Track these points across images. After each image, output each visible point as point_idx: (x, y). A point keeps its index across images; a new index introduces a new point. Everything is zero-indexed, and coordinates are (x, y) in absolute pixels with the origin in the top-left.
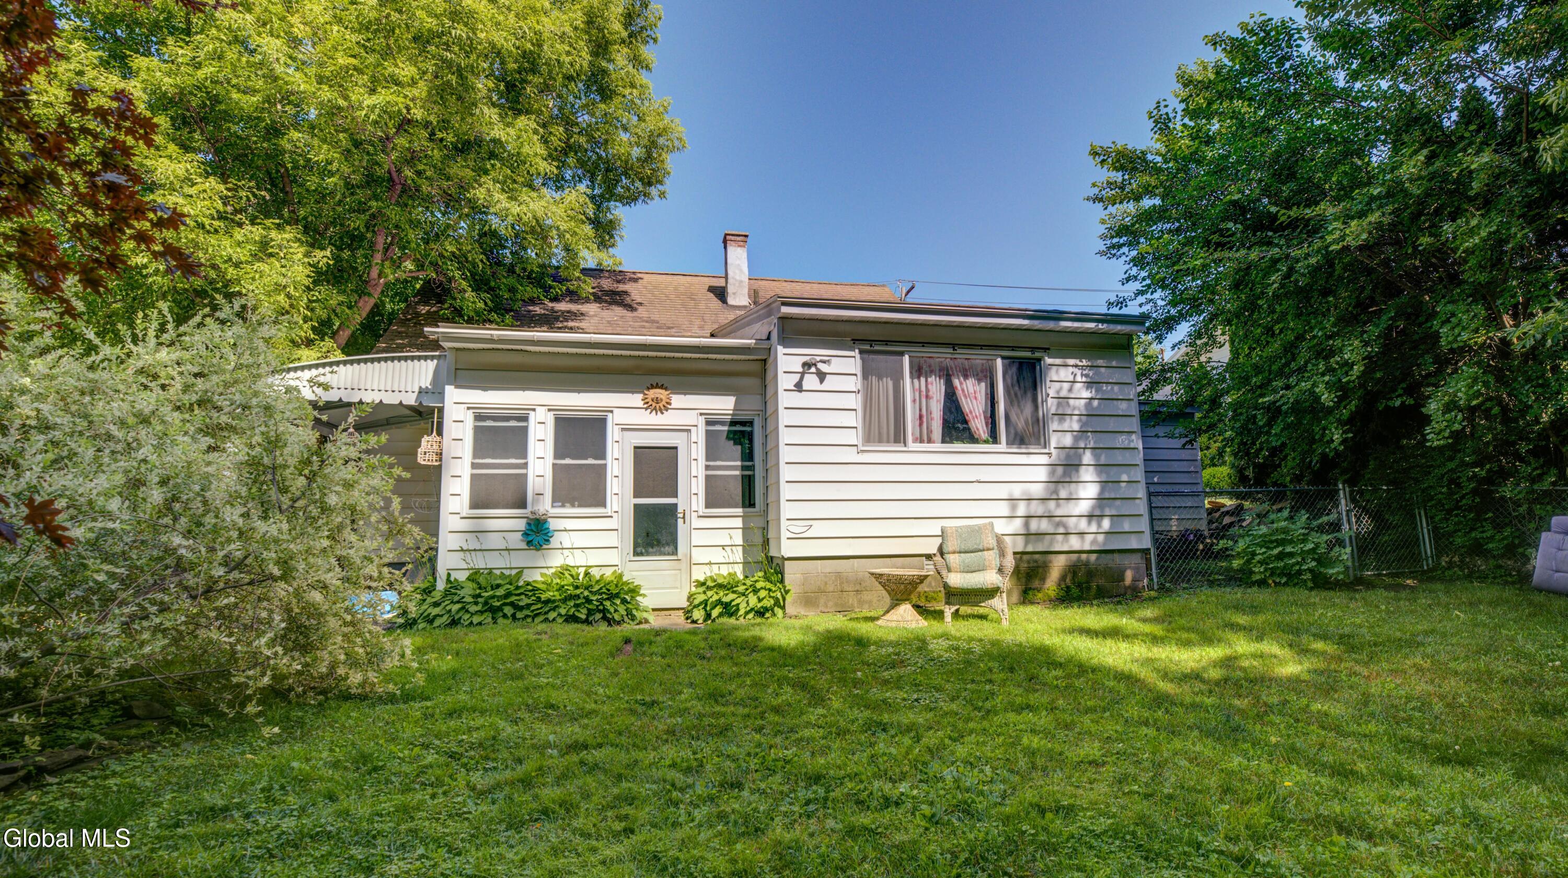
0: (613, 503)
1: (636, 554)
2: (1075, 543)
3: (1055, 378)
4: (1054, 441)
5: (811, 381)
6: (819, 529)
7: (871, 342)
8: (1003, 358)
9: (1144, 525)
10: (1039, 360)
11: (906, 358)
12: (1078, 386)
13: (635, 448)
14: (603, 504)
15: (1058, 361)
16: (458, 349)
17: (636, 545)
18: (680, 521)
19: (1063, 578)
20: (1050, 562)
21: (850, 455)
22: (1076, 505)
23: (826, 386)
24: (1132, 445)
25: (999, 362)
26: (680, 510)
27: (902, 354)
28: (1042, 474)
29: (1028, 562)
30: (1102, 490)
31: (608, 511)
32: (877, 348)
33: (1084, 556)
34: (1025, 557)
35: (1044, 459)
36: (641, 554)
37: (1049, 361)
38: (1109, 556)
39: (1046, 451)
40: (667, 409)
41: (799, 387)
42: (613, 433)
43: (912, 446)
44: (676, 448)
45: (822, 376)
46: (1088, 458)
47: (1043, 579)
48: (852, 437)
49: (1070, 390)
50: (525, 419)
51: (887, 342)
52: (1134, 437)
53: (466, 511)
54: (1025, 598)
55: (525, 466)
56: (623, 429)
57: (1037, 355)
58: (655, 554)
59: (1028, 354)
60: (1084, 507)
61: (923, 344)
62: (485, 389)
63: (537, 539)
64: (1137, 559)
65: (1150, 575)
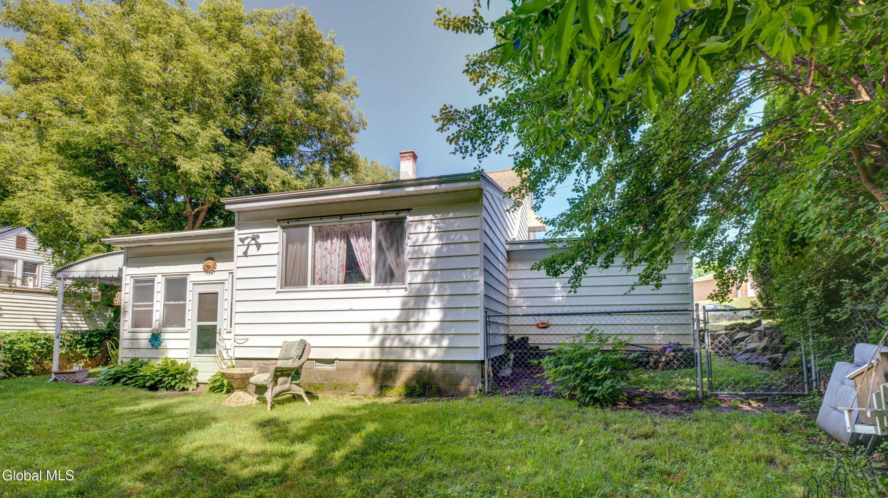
0: (188, 324)
1: (198, 352)
2: (419, 355)
3: (412, 231)
4: (408, 278)
5: (253, 250)
6: (252, 341)
7: (289, 220)
8: (377, 220)
9: (480, 342)
10: (405, 218)
11: (311, 228)
12: (432, 235)
13: (199, 294)
14: (184, 326)
15: (417, 218)
16: (128, 248)
17: (198, 348)
18: (218, 335)
19: (411, 379)
20: (402, 367)
21: (272, 295)
22: (423, 327)
23: (261, 251)
24: (475, 279)
25: (374, 224)
26: (218, 328)
27: (307, 226)
28: (397, 303)
29: (385, 367)
30: (445, 315)
31: (186, 329)
32: (291, 224)
33: (429, 364)
34: (384, 363)
35: (402, 292)
36: (200, 353)
37: (410, 218)
38: (449, 365)
39: (404, 286)
40: (214, 271)
41: (245, 254)
42: (190, 287)
43: (310, 287)
44: (217, 293)
45: (258, 245)
46: (435, 290)
47: (394, 381)
48: (275, 283)
49: (425, 239)
50: (153, 281)
51: (298, 219)
52: (477, 272)
53: (130, 329)
54: (381, 393)
55: (152, 306)
56: (194, 284)
57: (401, 215)
58: (205, 353)
59: (393, 215)
60: (429, 328)
61: (321, 217)
62: (138, 267)
63: (156, 344)
64: (475, 370)
65: (483, 383)
